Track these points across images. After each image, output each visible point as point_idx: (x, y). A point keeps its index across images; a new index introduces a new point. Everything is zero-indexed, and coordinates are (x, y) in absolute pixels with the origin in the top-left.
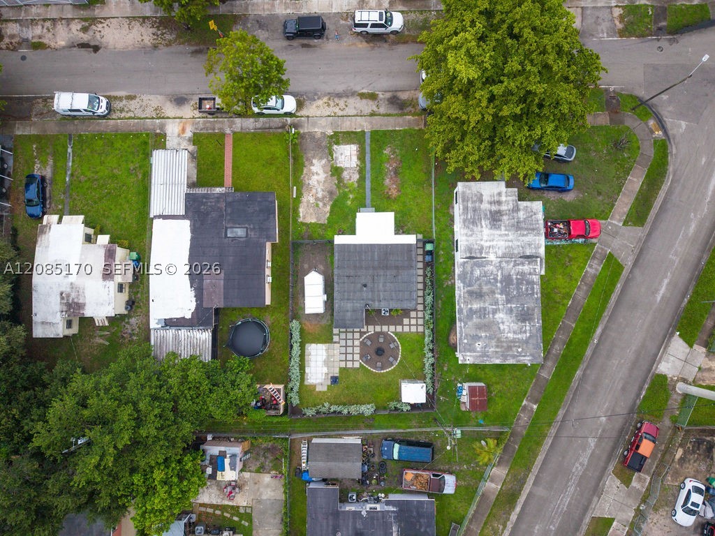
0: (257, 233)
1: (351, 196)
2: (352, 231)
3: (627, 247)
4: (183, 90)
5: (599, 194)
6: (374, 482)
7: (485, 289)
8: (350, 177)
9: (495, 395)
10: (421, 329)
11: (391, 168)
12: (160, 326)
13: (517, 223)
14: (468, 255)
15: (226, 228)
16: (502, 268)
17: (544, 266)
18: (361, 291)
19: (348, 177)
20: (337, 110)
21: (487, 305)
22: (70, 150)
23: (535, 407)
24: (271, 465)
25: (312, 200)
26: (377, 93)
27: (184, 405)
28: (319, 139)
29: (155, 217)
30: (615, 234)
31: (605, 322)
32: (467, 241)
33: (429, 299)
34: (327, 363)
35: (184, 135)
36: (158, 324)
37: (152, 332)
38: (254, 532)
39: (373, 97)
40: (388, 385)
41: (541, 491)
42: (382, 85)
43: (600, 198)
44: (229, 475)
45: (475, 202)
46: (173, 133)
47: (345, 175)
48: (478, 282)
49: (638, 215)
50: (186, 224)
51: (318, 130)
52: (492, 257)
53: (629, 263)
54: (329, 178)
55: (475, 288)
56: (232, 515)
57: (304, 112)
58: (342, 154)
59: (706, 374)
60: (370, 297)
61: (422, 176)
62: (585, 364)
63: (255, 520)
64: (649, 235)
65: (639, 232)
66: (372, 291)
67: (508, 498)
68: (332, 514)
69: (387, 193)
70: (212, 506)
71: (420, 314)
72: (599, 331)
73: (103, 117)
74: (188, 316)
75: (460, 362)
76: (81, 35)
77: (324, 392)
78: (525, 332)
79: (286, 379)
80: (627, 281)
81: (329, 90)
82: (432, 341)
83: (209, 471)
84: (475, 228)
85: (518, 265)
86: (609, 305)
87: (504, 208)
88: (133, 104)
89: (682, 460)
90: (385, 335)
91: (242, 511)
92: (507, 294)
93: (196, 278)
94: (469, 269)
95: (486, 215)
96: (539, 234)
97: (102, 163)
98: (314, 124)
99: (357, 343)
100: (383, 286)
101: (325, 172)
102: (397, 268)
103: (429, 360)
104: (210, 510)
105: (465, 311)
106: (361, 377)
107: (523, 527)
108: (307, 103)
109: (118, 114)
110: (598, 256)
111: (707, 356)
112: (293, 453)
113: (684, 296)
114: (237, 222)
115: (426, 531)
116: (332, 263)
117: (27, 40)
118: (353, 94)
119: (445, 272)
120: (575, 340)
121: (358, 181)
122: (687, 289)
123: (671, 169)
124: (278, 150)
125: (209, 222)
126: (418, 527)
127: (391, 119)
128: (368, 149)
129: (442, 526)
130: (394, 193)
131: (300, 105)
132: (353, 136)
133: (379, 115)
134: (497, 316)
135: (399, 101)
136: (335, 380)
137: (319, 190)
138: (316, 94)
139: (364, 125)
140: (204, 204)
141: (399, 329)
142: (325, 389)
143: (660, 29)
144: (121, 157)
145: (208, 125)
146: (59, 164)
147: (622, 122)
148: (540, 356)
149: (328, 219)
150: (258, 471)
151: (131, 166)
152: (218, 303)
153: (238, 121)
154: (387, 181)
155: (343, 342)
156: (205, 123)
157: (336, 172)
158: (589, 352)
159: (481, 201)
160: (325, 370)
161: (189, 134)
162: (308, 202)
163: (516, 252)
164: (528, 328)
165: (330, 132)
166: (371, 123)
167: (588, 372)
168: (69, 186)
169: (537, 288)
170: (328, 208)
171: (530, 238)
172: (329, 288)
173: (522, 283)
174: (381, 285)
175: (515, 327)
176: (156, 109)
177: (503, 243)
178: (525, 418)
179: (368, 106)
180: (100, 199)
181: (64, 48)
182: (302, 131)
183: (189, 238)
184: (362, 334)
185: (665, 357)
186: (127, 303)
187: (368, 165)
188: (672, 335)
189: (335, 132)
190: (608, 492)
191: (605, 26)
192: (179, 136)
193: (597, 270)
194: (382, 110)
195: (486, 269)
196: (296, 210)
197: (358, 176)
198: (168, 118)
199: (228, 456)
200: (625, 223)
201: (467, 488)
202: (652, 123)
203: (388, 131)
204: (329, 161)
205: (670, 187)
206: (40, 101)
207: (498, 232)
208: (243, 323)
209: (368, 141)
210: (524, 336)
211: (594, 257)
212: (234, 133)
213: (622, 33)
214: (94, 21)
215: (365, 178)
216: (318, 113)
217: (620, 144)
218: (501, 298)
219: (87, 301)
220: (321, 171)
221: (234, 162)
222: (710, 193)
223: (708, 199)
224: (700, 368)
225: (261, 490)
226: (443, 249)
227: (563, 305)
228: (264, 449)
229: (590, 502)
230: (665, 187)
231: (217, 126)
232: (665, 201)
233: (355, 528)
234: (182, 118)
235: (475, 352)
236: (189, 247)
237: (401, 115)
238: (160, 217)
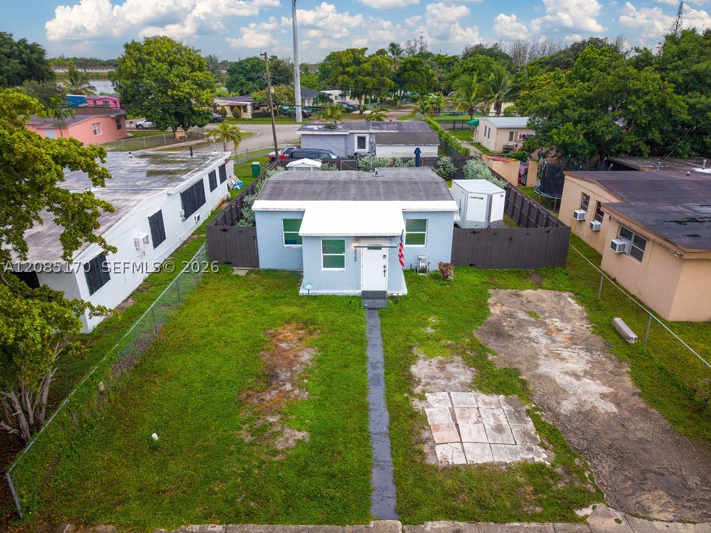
1: (429, 330)
8: (442, 369)
11: (288, 387)
19: (452, 369)
54: (522, 367)
69: (310, 334)
101: (546, 379)
137: (543, 341)
157: (506, 383)
187: (376, 396)
197: (414, 370)
215: (386, 366)
220: (564, 380)
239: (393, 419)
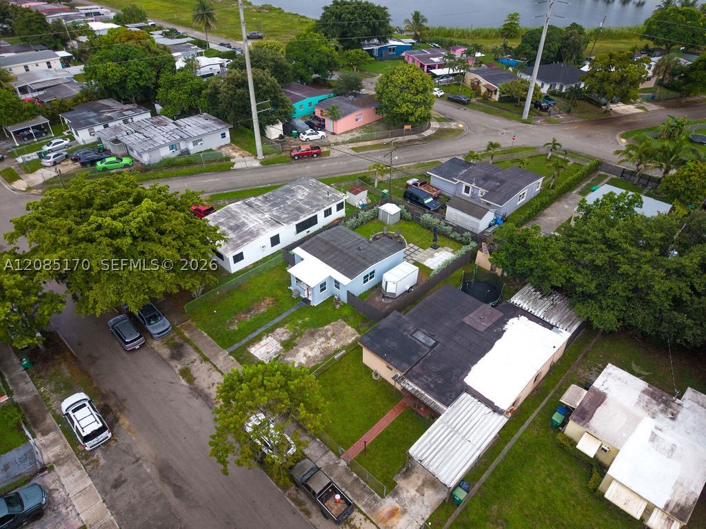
1: (300, 321)
7: (291, 209)
8: (283, 333)
11: (248, 316)
12: (560, 330)
13: (230, 218)
15: (431, 348)
16: (270, 210)
19: (285, 335)
21: (301, 204)
25: (333, 341)
26: (178, 372)
34: (431, 256)
35: (397, 505)
39: (186, 373)
42: (165, 374)
46: (410, 523)
47: (285, 337)
52: (267, 216)
54: (299, 345)
55: (295, 212)
58: (268, 353)
59: (245, 155)
66: (358, 245)
69: (272, 304)
74: (524, 318)
77: (449, 246)
78: (298, 187)
84: (254, 230)
85: (259, 206)
92: (284, 201)
93: (494, 332)
96: (228, 208)
101: (298, 351)
105: (316, 209)
111: (234, 158)
118: (194, 389)
121: (282, 326)
125: (443, 365)
127: (199, 344)
128: (244, 341)
130: (268, 301)
132: (241, 358)
133: (202, 355)
134: (302, 198)
135: (175, 352)
136: (435, 248)
137: (318, 343)
139: (222, 358)
140: (435, 383)
142: (446, 248)
145: (358, 492)
149: (336, 320)
153: (321, 464)
154: (263, 310)
156: (359, 498)
157: (288, 345)
160: (436, 254)
161: (389, 503)
162: (337, 342)
163: (251, 210)
164: (294, 187)
166: (216, 355)
169: (265, 195)
170: (327, 327)
171: (235, 210)
173: (270, 200)
174: (348, 243)
175: (300, 191)
177: (252, 216)
183: (476, 366)
185: (249, 167)
187: (260, 330)
188: (235, 169)
190: (340, 154)
192: (404, 512)
194: (195, 356)
195: (278, 214)
196: (354, 343)
197: (278, 329)
203: (213, 339)
204: (284, 356)
207: (246, 221)
209: (236, 346)
210: (301, 186)
212: (338, 455)
215: (274, 325)
218: (289, 202)
219: (638, 394)
220: (301, 354)
224: (243, 157)
229: (352, 155)
231: (349, 480)
236: (483, 359)
237: (187, 341)
238: (496, 410)
239: (257, 336)
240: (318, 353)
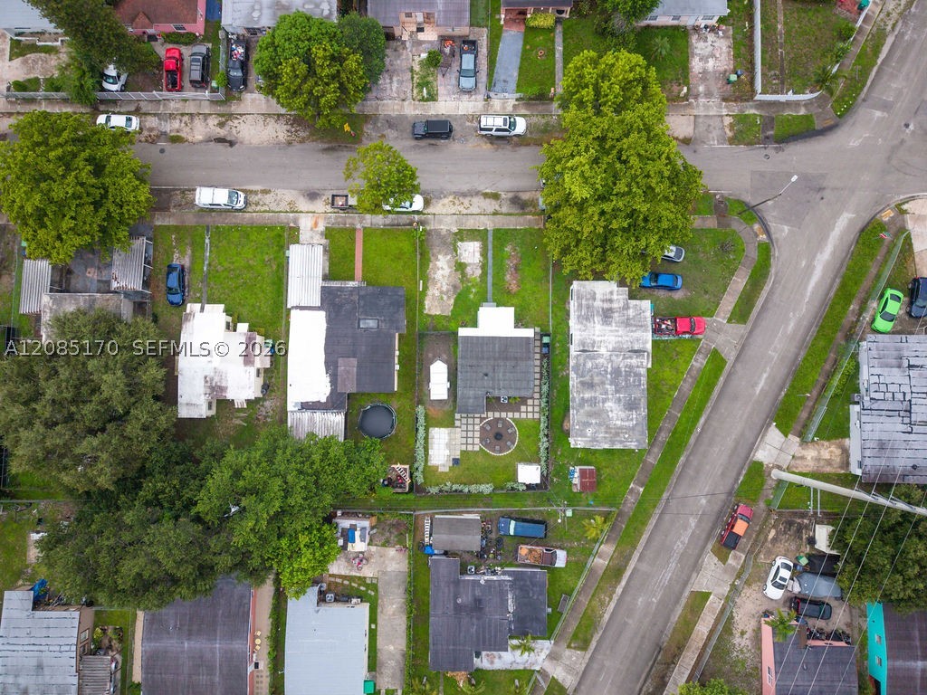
0: (388, 325)
1: (474, 290)
2: (475, 324)
3: (731, 343)
4: (316, 185)
5: (706, 292)
6: (491, 556)
7: (596, 380)
8: (473, 272)
9: (605, 478)
10: (537, 416)
11: (511, 265)
12: (296, 409)
13: (627, 319)
14: (582, 348)
15: (359, 320)
16: (612, 361)
17: (650, 359)
18: (483, 379)
20: (461, 208)
21: (597, 394)
22: (207, 241)
23: (642, 490)
24: (396, 539)
25: (437, 293)
26: (500, 193)
27: (324, 479)
28: (444, 236)
29: (293, 307)
30: (719, 331)
31: (708, 413)
32: (581, 335)
33: (545, 388)
34: (449, 445)
35: (317, 229)
36: (295, 407)
37: (289, 414)
38: (380, 601)
39: (495, 196)
40: (506, 467)
41: (644, 567)
42: (505, 185)
43: (707, 297)
44: (359, 546)
45: (589, 299)
46: (306, 227)
47: (469, 270)
48: (590, 374)
49: (742, 313)
50: (322, 315)
51: (443, 228)
52: (603, 351)
53: (731, 359)
54: (454, 272)
55: (587, 378)
56: (360, 585)
57: (430, 210)
58: (465, 250)
59: (798, 462)
60: (491, 385)
61: (542, 274)
62: (690, 450)
63: (381, 590)
64: (751, 332)
65: (741, 329)
66: (493, 379)
67: (615, 572)
68: (454, 582)
69: (508, 288)
70: (340, 576)
71: (537, 402)
72: (702, 420)
73: (240, 211)
74: (323, 400)
75: (572, 446)
76: (218, 130)
77: (446, 473)
78: (632, 420)
79: (411, 460)
80: (729, 375)
81: (454, 189)
82: (547, 427)
83: (341, 542)
84: (589, 324)
85: (627, 358)
86: (712, 397)
87: (615, 305)
88: (268, 198)
89: (775, 540)
90: (504, 420)
91: (368, 581)
92: (616, 385)
93: (331, 365)
94: (582, 361)
95: (598, 312)
96: (646, 331)
97: (238, 254)
98: (440, 222)
99: (477, 428)
100: (503, 376)
102: (516, 359)
103: (544, 443)
104: (339, 581)
105: (577, 400)
106: (480, 459)
107: (628, 599)
108: (433, 201)
109: (254, 207)
110: (703, 351)
111: (800, 445)
112: (416, 529)
113: (781, 389)
114: (368, 314)
115: (538, 599)
116: (455, 352)
117: (165, 133)
118: (477, 193)
119: (560, 363)
120: (680, 429)
121: (481, 276)
122: (784, 383)
123: (773, 270)
124: (406, 246)
125: (343, 313)
126: (531, 595)
127: (512, 219)
128: (490, 246)
129: (553, 597)
130: (514, 288)
131: (427, 203)
132: (476, 233)
133: (501, 214)
134: (606, 405)
135: (520, 202)
136: (456, 461)
137: (444, 284)
138: (442, 193)
139: (487, 223)
140: (339, 296)
141: (517, 415)
142: (447, 470)
143: (767, 138)
144: (257, 248)
145: (340, 220)
146: (197, 254)
147: (729, 225)
148: (645, 442)
149: (452, 311)
150: (383, 545)
151: (266, 258)
152: (351, 388)
153: (368, 216)
154: (508, 277)
155: (464, 427)
156: (336, 218)
157: (460, 267)
158: (692, 440)
159: (594, 299)
160: (447, 452)
161: (321, 228)
162: (433, 295)
163: (625, 346)
164: (634, 416)
165: (455, 230)
166: (493, 222)
167: (691, 458)
168: (206, 276)
169: (644, 380)
170: (452, 301)
171: (638, 334)
172: (453, 377)
173: (630, 376)
174: (501, 375)
175: (622, 415)
176: (290, 204)
177: (613, 338)
178: (631, 499)
179: (491, 206)
180: (237, 288)
181: (201, 142)
182: (428, 228)
183: (325, 328)
184: (482, 419)
185: (762, 445)
186: (263, 387)
187: (490, 262)
188: (769, 425)
189: (460, 230)
190: (706, 569)
191: (715, 134)
192: (312, 229)
193: (702, 364)
194: (504, 209)
195: (597, 362)
196: (422, 303)
197: (480, 272)
198: (301, 212)
199: (358, 529)
200: (729, 321)
201: (576, 563)
202: (756, 227)
203: (509, 229)
204: (454, 257)
205: (772, 288)
206: (178, 192)
207: (610, 328)
208: (372, 407)
209: (490, 238)
210: (630, 424)
211: (700, 352)
212: (365, 228)
213: (732, 141)
214: (231, 116)
215: (487, 273)
216: (444, 212)
217: (727, 247)
218: (610, 388)
219: (229, 385)
220: (446, 267)
221: (364, 256)
222: (808, 294)
223: (807, 300)
224: (793, 457)
225: (387, 562)
226: (558, 342)
227: (670, 396)
228: (390, 525)
229: (689, 577)
230: (767, 288)
231: (348, 221)
232: (766, 301)
233: (474, 595)
234: (314, 212)
235: (586, 437)
236: (324, 336)
237: (522, 215)
238: (297, 307)
239: (487, 256)
240: (436, 276)
